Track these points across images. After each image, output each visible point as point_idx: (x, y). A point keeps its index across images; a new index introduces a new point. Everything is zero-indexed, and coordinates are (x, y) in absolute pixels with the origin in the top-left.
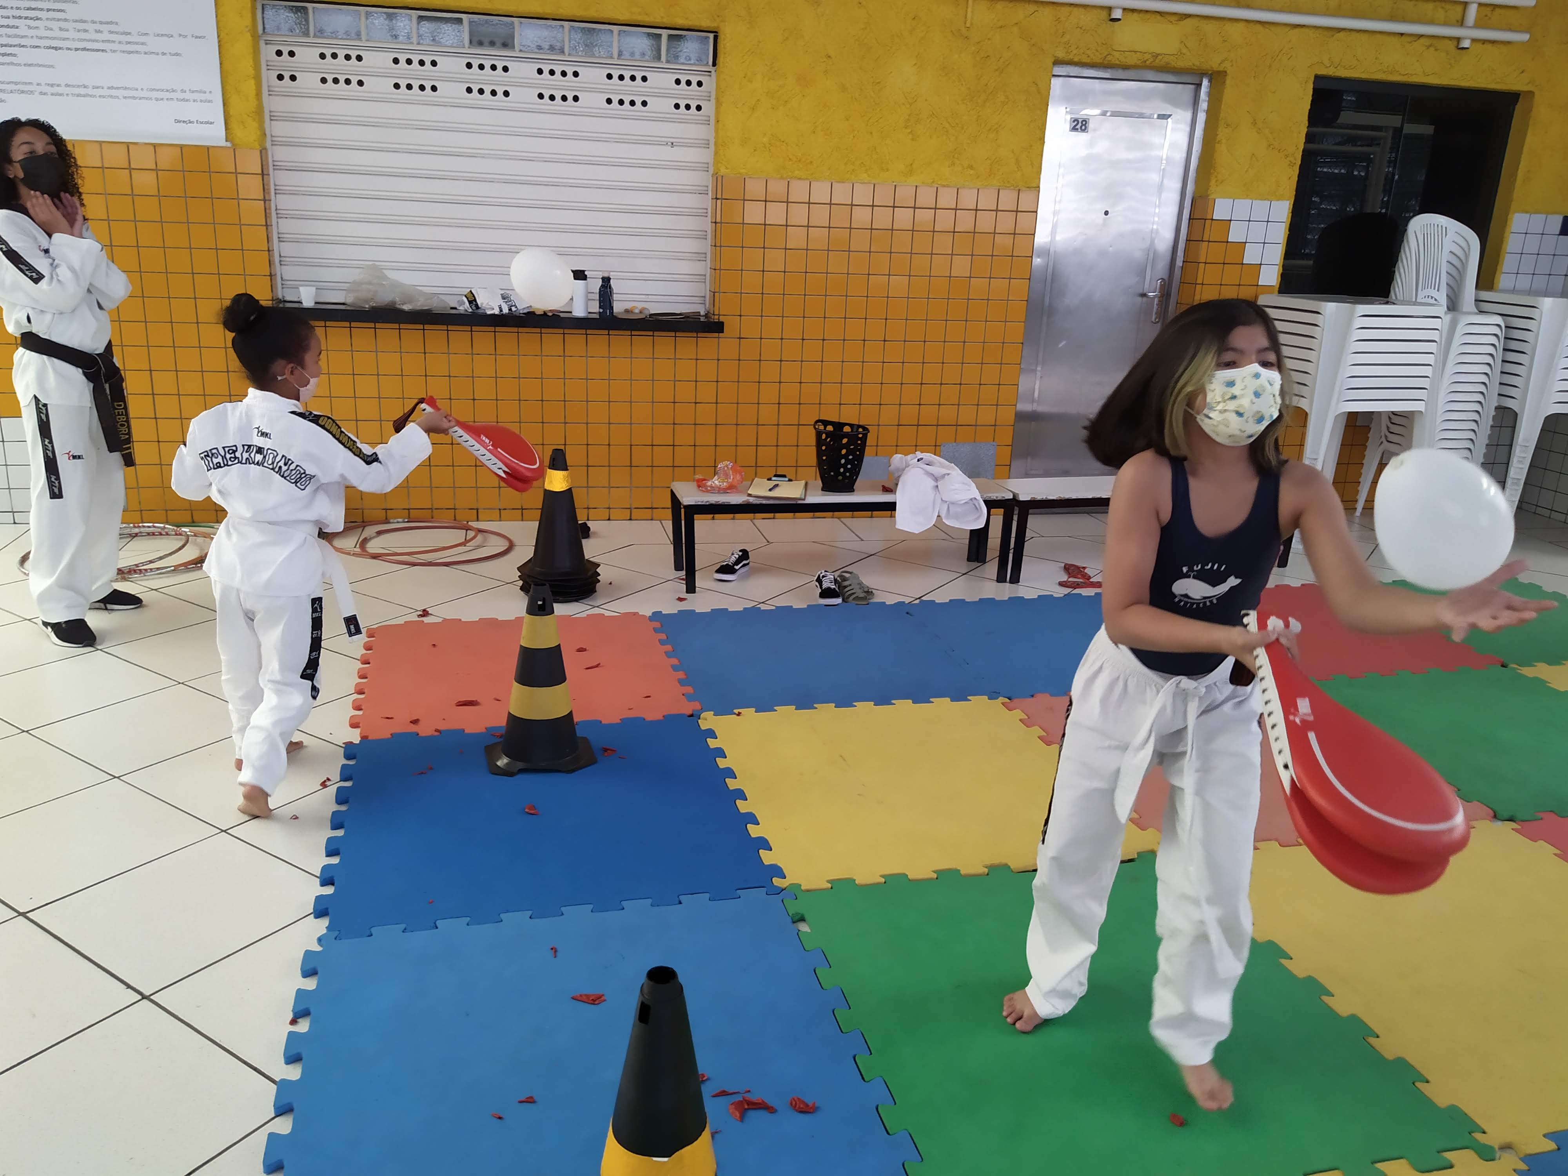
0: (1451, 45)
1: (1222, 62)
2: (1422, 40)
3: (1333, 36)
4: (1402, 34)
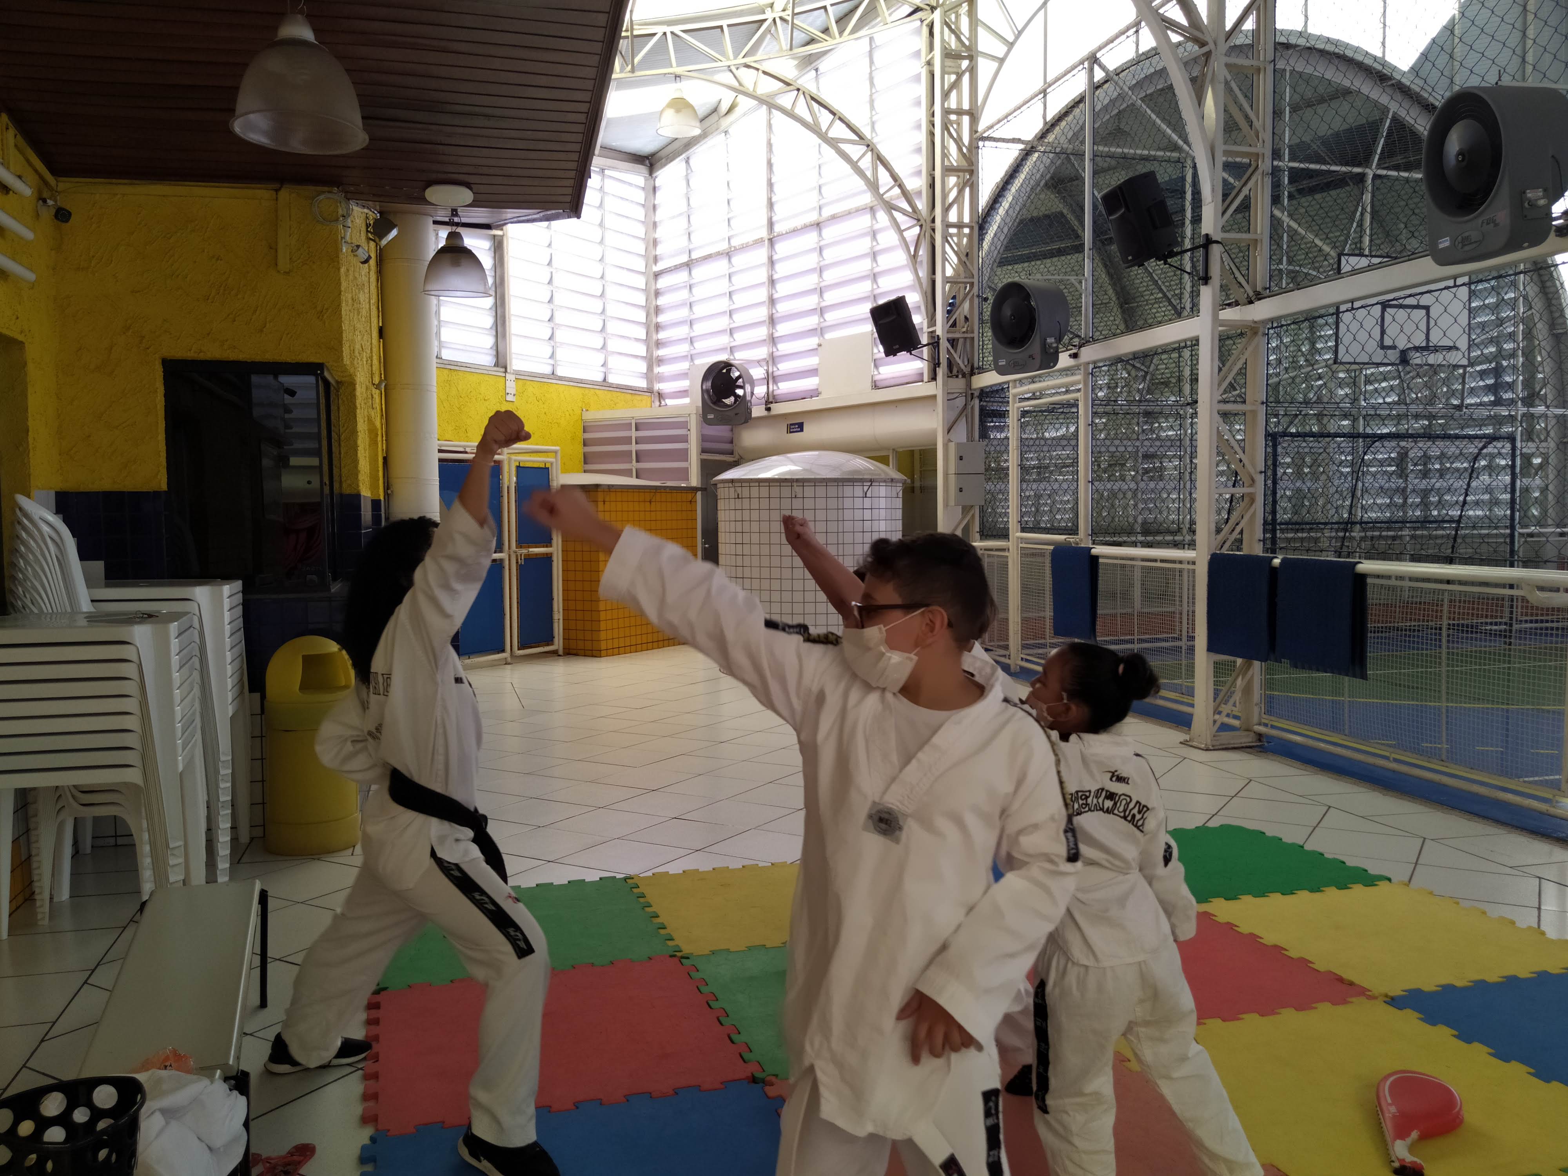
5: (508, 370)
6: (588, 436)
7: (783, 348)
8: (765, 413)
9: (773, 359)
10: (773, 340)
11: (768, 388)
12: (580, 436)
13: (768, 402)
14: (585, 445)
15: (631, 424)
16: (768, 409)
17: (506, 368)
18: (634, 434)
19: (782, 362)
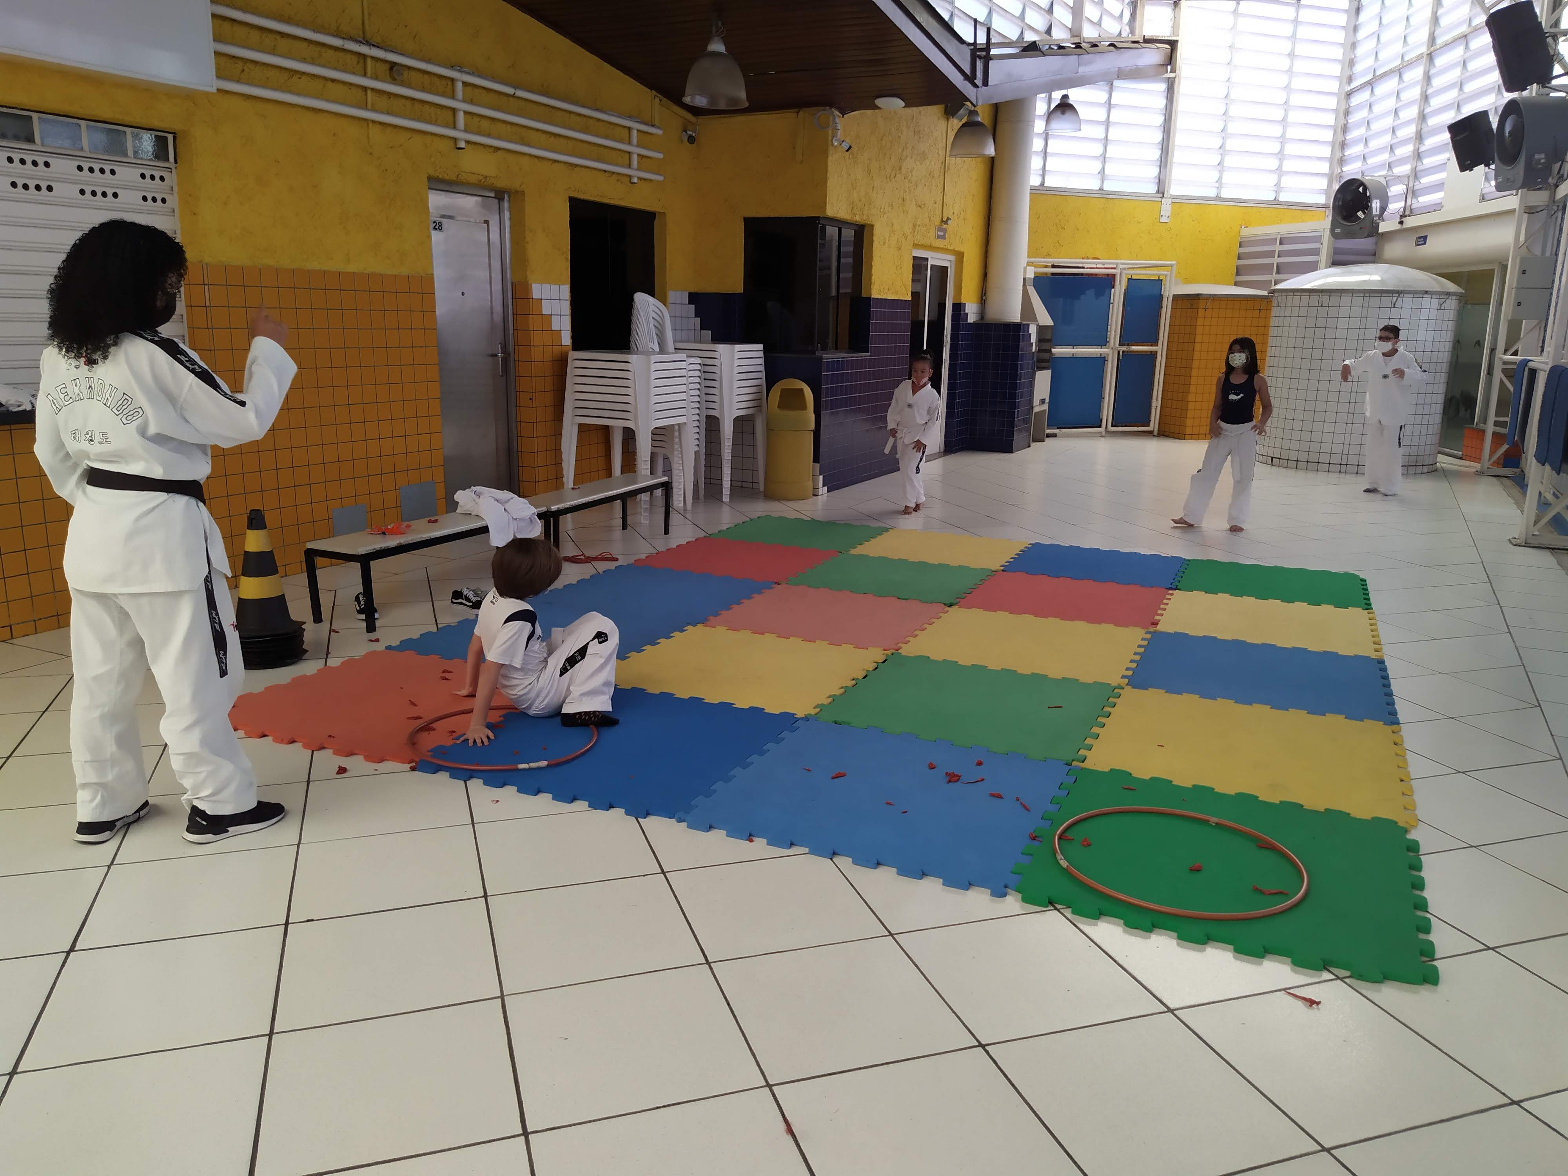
0: (627, 180)
1: (522, 184)
2: (614, 176)
3: (573, 169)
4: (605, 171)
5: (1165, 196)
6: (1242, 250)
7: (1428, 162)
8: (1398, 227)
9: (1416, 174)
10: (1418, 156)
11: (1406, 201)
12: (1237, 250)
13: (1402, 216)
14: (1239, 258)
15: (1277, 238)
16: (1401, 223)
17: (1163, 194)
18: (1278, 248)
19: (1424, 177)
